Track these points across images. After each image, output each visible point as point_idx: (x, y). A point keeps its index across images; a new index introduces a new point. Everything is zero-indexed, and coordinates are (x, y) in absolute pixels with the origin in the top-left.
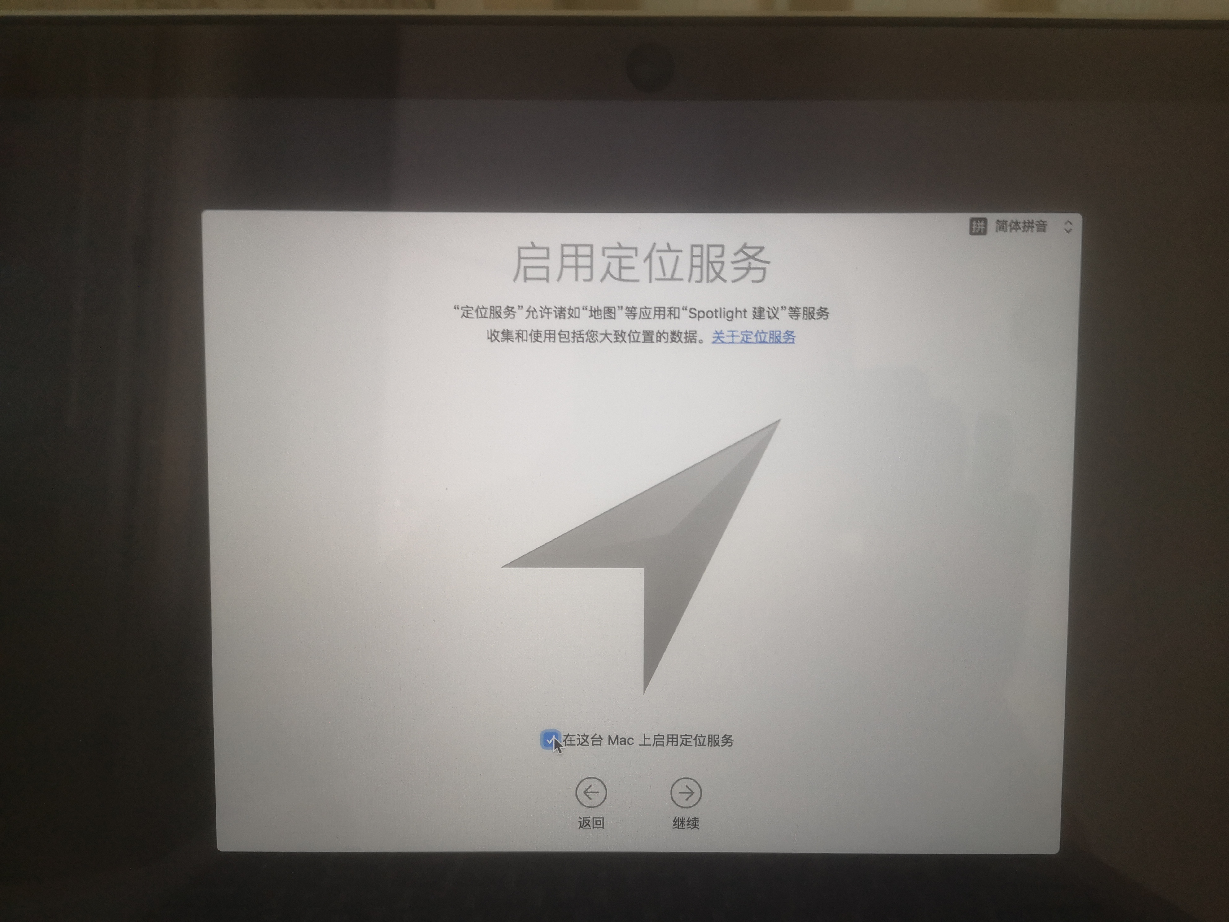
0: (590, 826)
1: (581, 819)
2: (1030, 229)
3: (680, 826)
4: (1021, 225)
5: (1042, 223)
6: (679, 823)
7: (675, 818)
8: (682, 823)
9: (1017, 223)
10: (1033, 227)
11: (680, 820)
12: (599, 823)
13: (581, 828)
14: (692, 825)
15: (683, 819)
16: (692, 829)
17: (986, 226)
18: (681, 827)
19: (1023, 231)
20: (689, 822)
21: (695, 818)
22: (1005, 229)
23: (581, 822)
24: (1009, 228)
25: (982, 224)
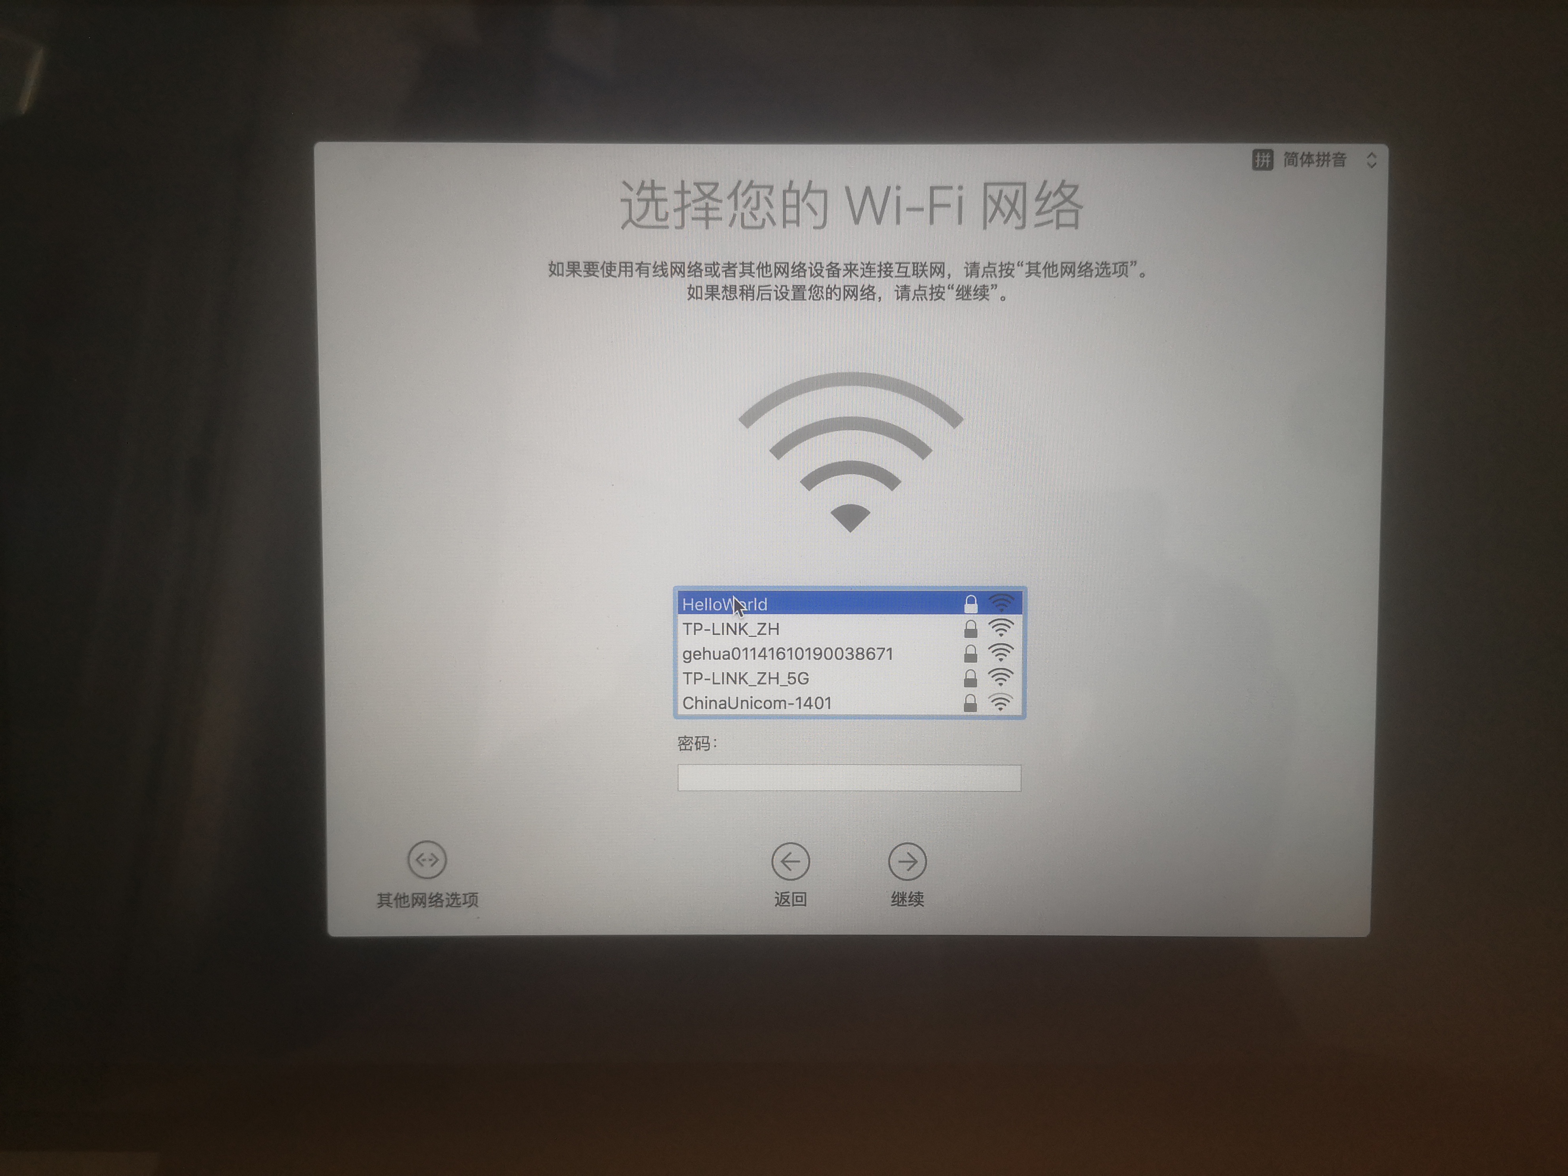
0: (789, 903)
1: (778, 894)
2: (1326, 163)
3: (900, 902)
4: (1315, 158)
5: (1339, 156)
6: (899, 899)
7: (895, 892)
8: (903, 899)
9: (1309, 156)
10: (1328, 161)
11: (900, 896)
12: (801, 899)
13: (778, 906)
14: (915, 902)
15: (904, 893)
16: (915, 906)
17: (1272, 159)
18: (901, 904)
19: (1318, 166)
20: (912, 898)
21: (919, 893)
22: (1295, 164)
23: (778, 898)
24: (1300, 162)
25: (1268, 156)
